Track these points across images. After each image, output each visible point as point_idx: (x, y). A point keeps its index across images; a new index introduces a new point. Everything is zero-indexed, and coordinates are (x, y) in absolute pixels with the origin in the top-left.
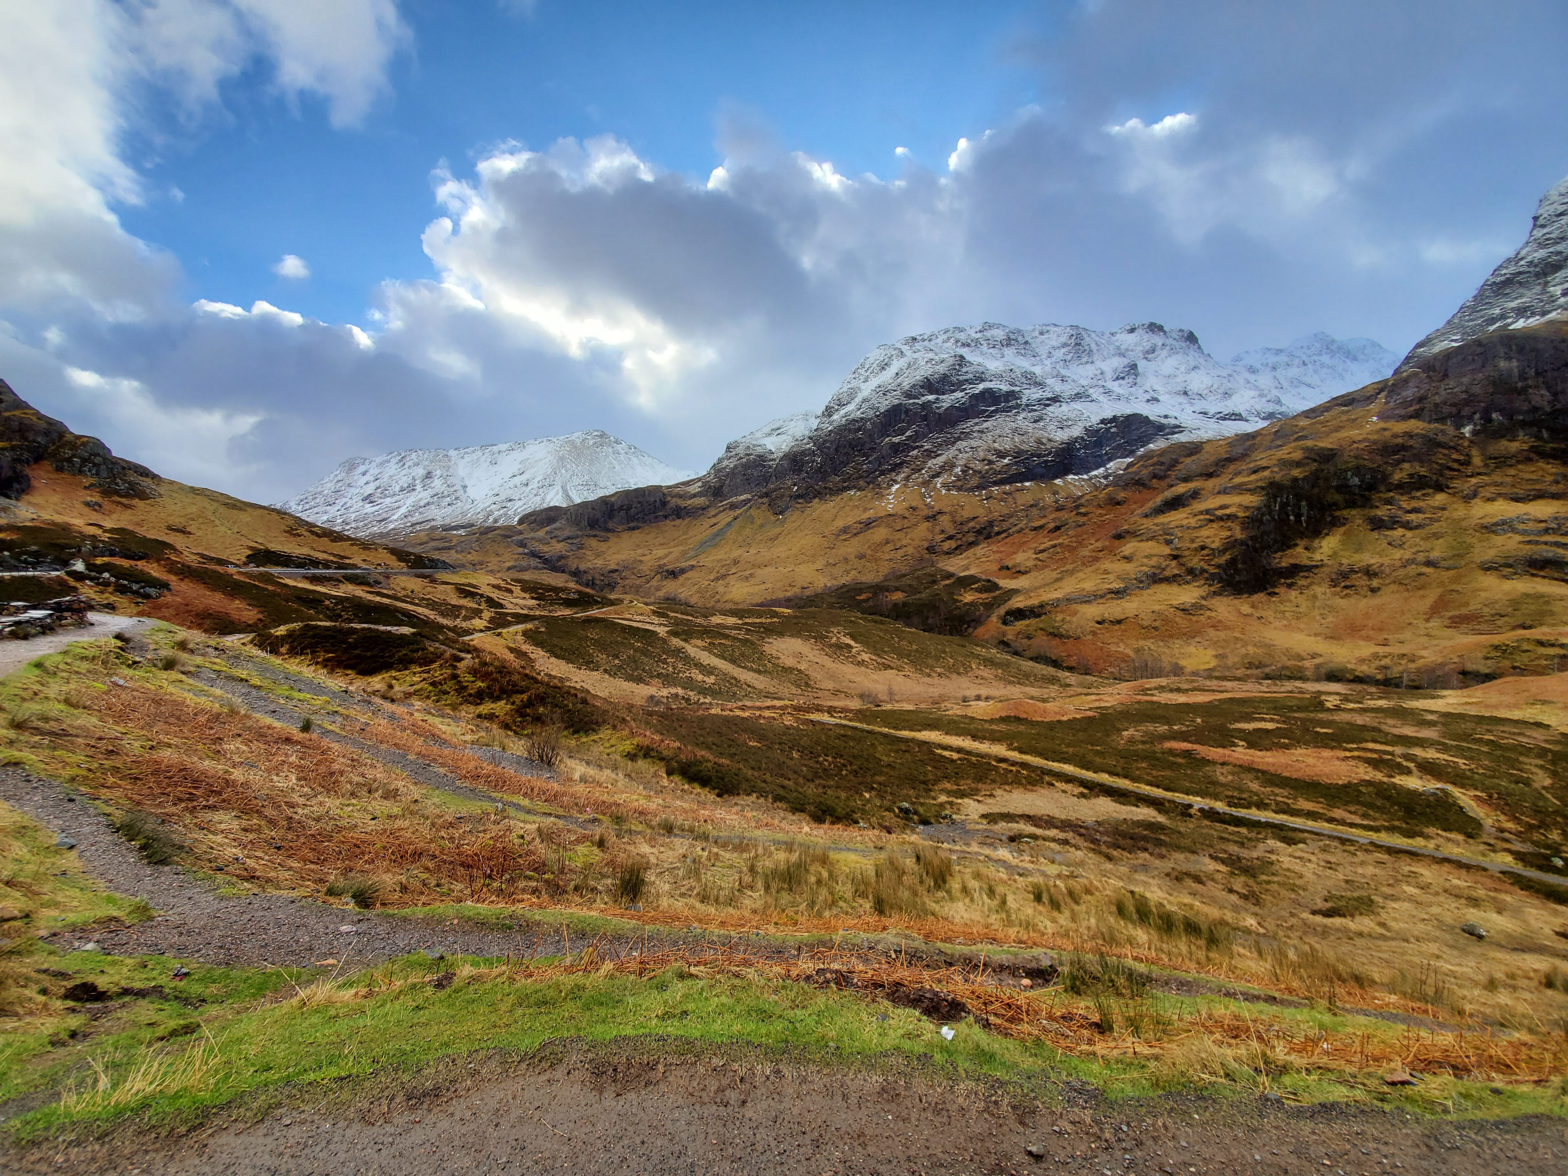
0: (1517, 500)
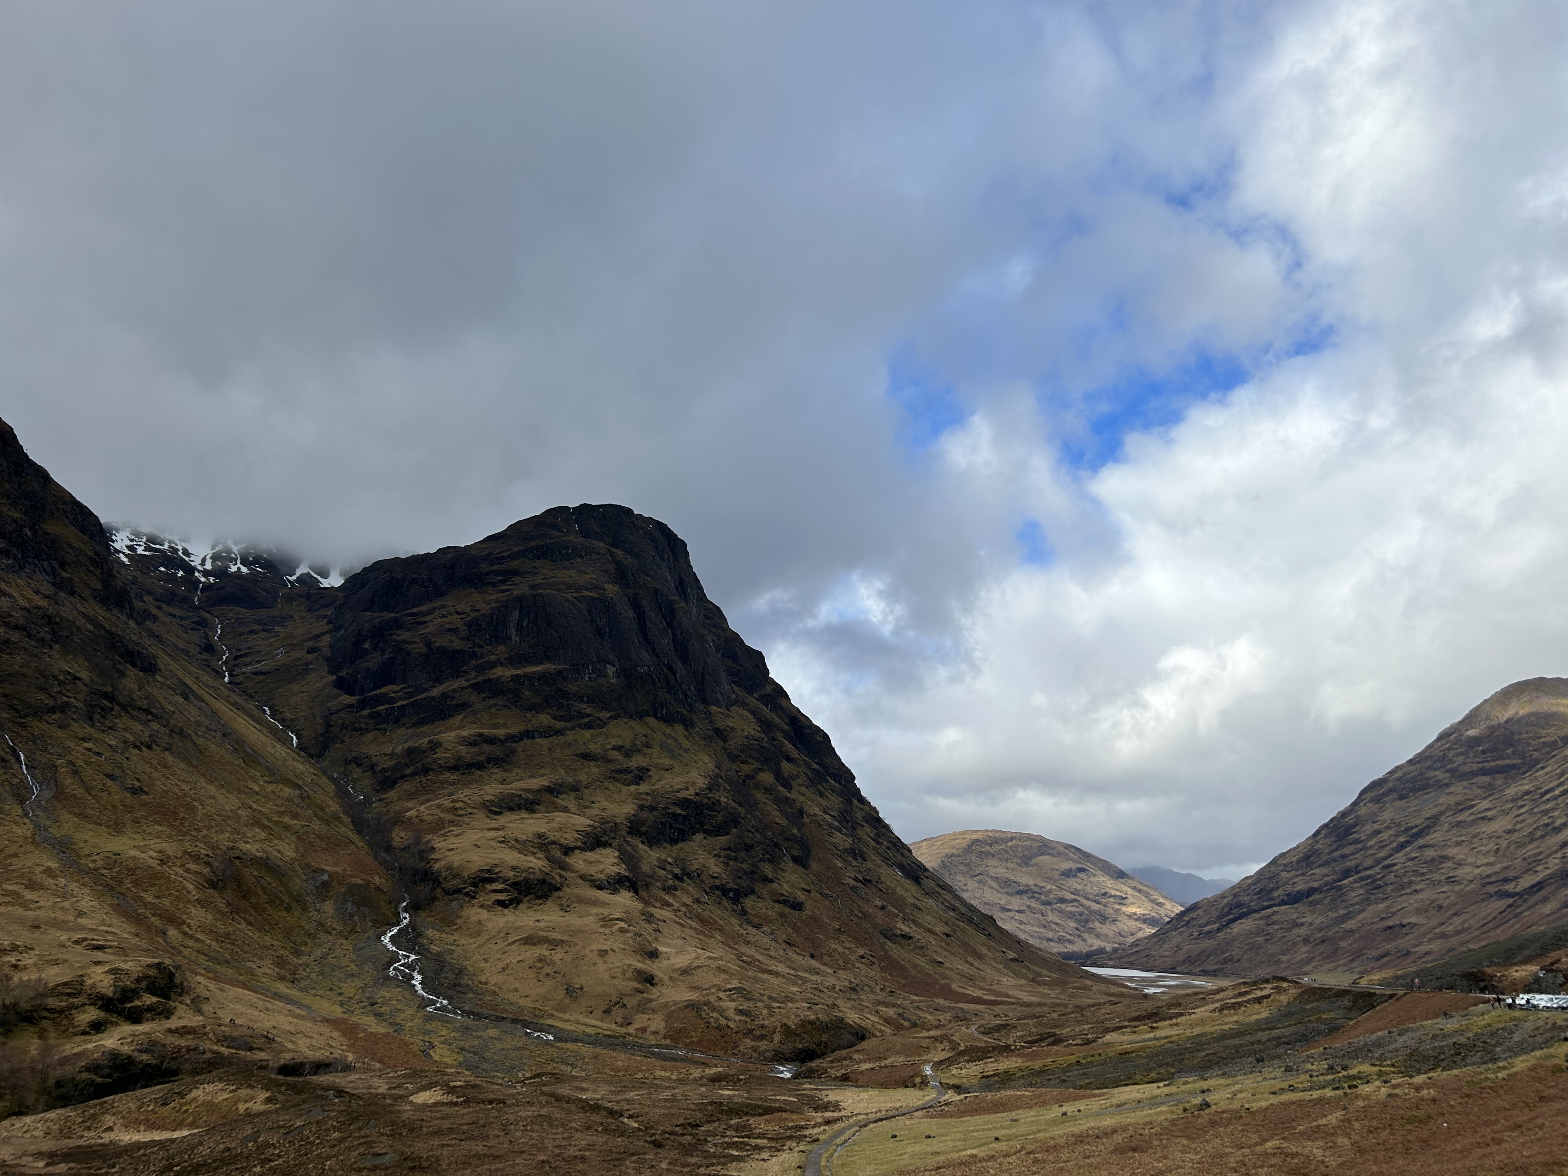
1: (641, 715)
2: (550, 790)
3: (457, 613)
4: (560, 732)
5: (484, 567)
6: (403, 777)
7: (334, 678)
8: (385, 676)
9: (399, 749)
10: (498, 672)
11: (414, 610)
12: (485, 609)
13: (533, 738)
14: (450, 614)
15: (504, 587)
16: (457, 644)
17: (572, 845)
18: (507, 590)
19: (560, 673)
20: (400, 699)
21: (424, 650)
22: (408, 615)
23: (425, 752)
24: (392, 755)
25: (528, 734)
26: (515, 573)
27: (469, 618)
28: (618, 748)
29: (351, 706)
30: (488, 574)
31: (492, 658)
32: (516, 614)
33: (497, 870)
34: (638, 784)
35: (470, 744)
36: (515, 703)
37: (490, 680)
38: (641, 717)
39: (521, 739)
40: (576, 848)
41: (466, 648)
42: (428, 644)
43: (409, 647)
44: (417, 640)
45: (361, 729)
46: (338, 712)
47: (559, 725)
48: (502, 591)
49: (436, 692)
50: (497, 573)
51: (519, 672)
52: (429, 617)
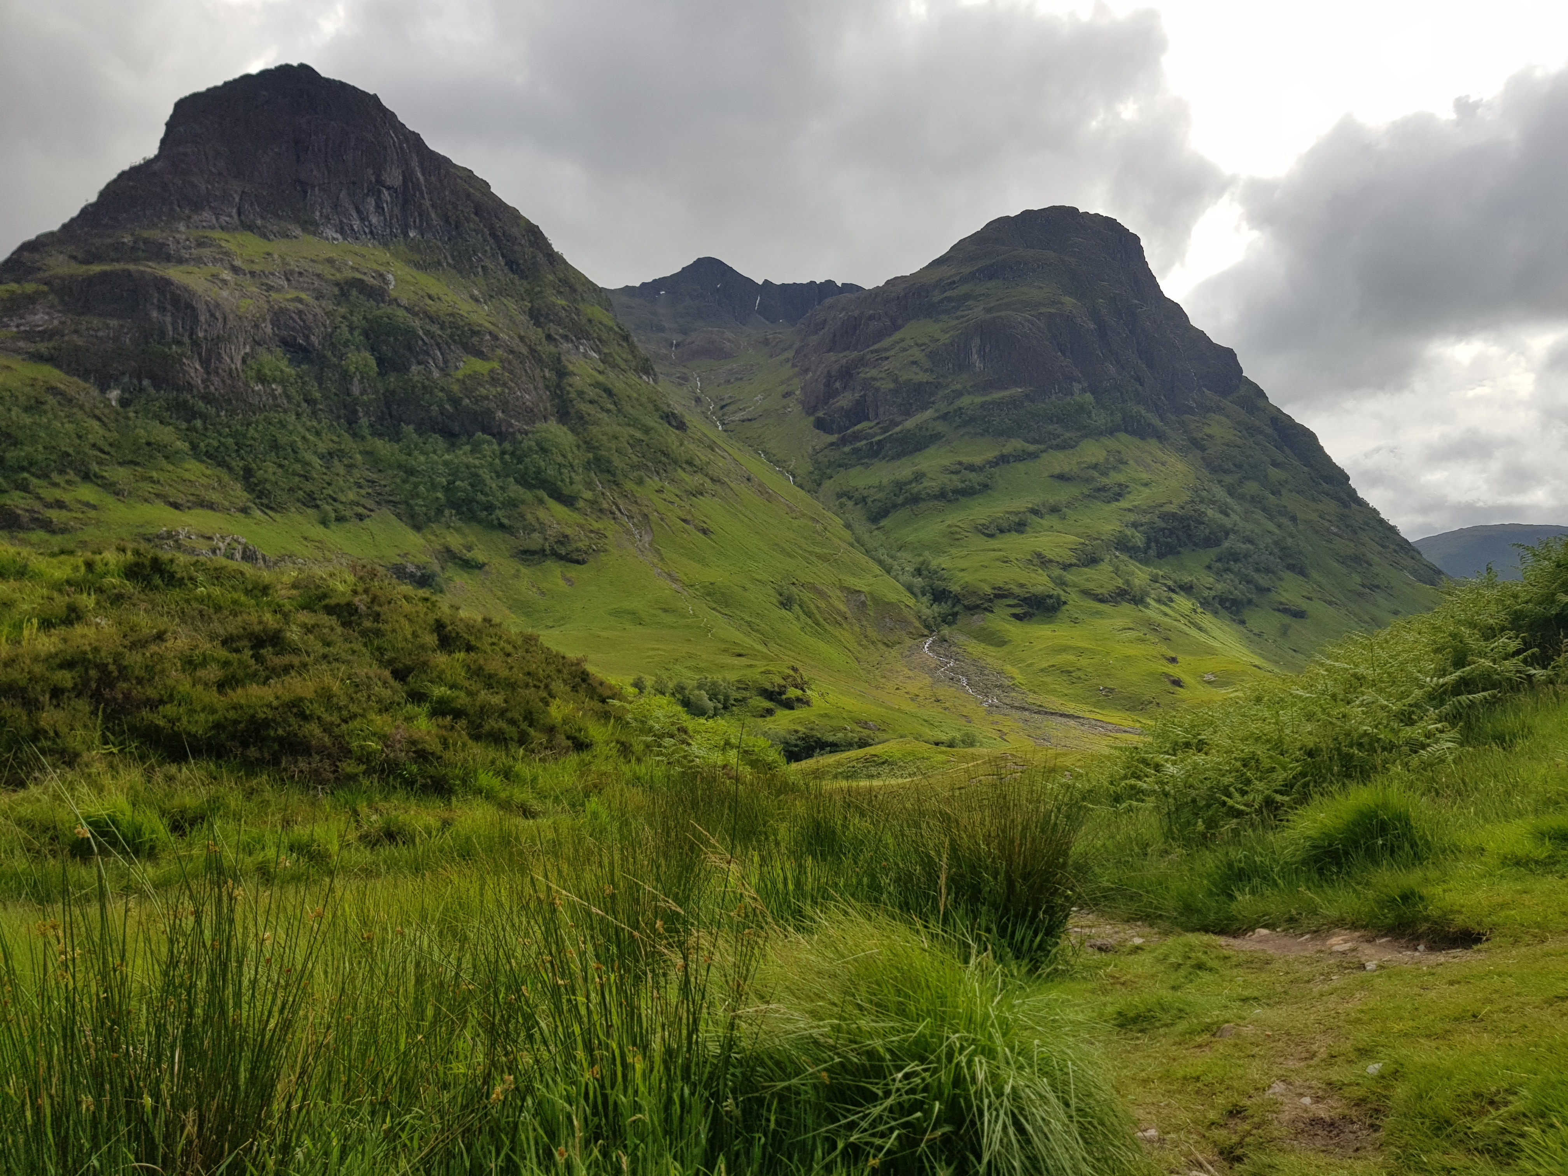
0: (176, 506)
1: (1111, 432)
2: (1035, 512)
3: (917, 344)
4: (1034, 456)
5: (936, 297)
6: (895, 506)
7: (812, 418)
8: (858, 413)
9: (885, 481)
10: (965, 401)
11: (876, 347)
12: (945, 338)
13: (1008, 462)
14: (911, 347)
15: (959, 313)
16: (923, 377)
17: (1068, 562)
18: (962, 317)
19: (1027, 396)
20: (876, 434)
21: (892, 386)
22: (872, 352)
23: (911, 482)
24: (880, 488)
25: (1004, 459)
26: (967, 297)
27: (929, 350)
28: (1095, 467)
29: (832, 444)
30: (942, 301)
31: (959, 387)
32: (977, 341)
33: (1007, 587)
34: (1118, 500)
35: (952, 472)
36: (986, 431)
37: (960, 409)
38: (1111, 433)
39: (997, 464)
40: (1071, 565)
41: (931, 380)
42: (896, 381)
43: (877, 384)
44: (883, 375)
45: (846, 465)
46: (822, 450)
47: (1032, 448)
48: (958, 318)
49: (910, 424)
50: (949, 299)
51: (988, 398)
52: (892, 353)
